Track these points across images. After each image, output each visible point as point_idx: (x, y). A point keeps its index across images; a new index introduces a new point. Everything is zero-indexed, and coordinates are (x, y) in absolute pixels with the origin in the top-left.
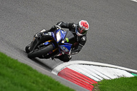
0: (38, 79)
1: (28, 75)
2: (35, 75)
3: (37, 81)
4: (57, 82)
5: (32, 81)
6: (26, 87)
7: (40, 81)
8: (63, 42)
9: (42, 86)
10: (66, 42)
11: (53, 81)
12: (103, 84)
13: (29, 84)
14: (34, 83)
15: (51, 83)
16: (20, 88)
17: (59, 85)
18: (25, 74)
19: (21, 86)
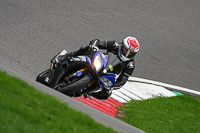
0: (36, 99)
1: (21, 94)
2: (31, 94)
3: (34, 103)
4: (63, 104)
5: (27, 102)
6: (18, 112)
7: (40, 102)
8: (105, 71)
9: (41, 110)
10: (109, 71)
11: (58, 103)
12: (131, 107)
13: (22, 107)
14: (29, 105)
15: (55, 106)
16: (9, 113)
17: (66, 108)
18: (16, 93)
19: (12, 110)
